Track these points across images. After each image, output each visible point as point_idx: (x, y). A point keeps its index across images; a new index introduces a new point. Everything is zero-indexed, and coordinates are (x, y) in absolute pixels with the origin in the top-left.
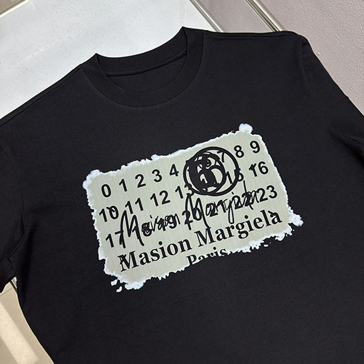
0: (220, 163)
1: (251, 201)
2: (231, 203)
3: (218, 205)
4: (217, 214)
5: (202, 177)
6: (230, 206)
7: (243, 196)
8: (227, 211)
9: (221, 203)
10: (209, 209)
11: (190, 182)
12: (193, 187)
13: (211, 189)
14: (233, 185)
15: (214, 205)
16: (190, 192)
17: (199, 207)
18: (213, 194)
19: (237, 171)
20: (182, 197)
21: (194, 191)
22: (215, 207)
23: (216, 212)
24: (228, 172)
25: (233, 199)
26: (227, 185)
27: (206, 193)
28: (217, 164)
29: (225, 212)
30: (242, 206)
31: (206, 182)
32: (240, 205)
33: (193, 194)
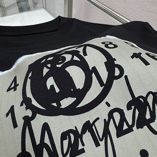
0: (79, 56)
1: (148, 116)
2: (107, 124)
3: (83, 132)
4: (83, 151)
5: (50, 82)
6: (106, 132)
7: (129, 108)
8: (102, 143)
9: (88, 126)
10: (66, 143)
11: (29, 94)
12: (34, 103)
13: (66, 103)
14: (107, 88)
15: (75, 132)
16: (29, 113)
17: (47, 141)
18: (72, 111)
19: (110, 64)
20: (15, 125)
21: (35, 111)
22: (78, 136)
23: (81, 147)
24: (94, 68)
25: (111, 115)
26: (96, 89)
27: (58, 112)
28: (76, 58)
29: (97, 145)
30: (130, 130)
31: (57, 90)
32: (125, 127)
33: (33, 117)
